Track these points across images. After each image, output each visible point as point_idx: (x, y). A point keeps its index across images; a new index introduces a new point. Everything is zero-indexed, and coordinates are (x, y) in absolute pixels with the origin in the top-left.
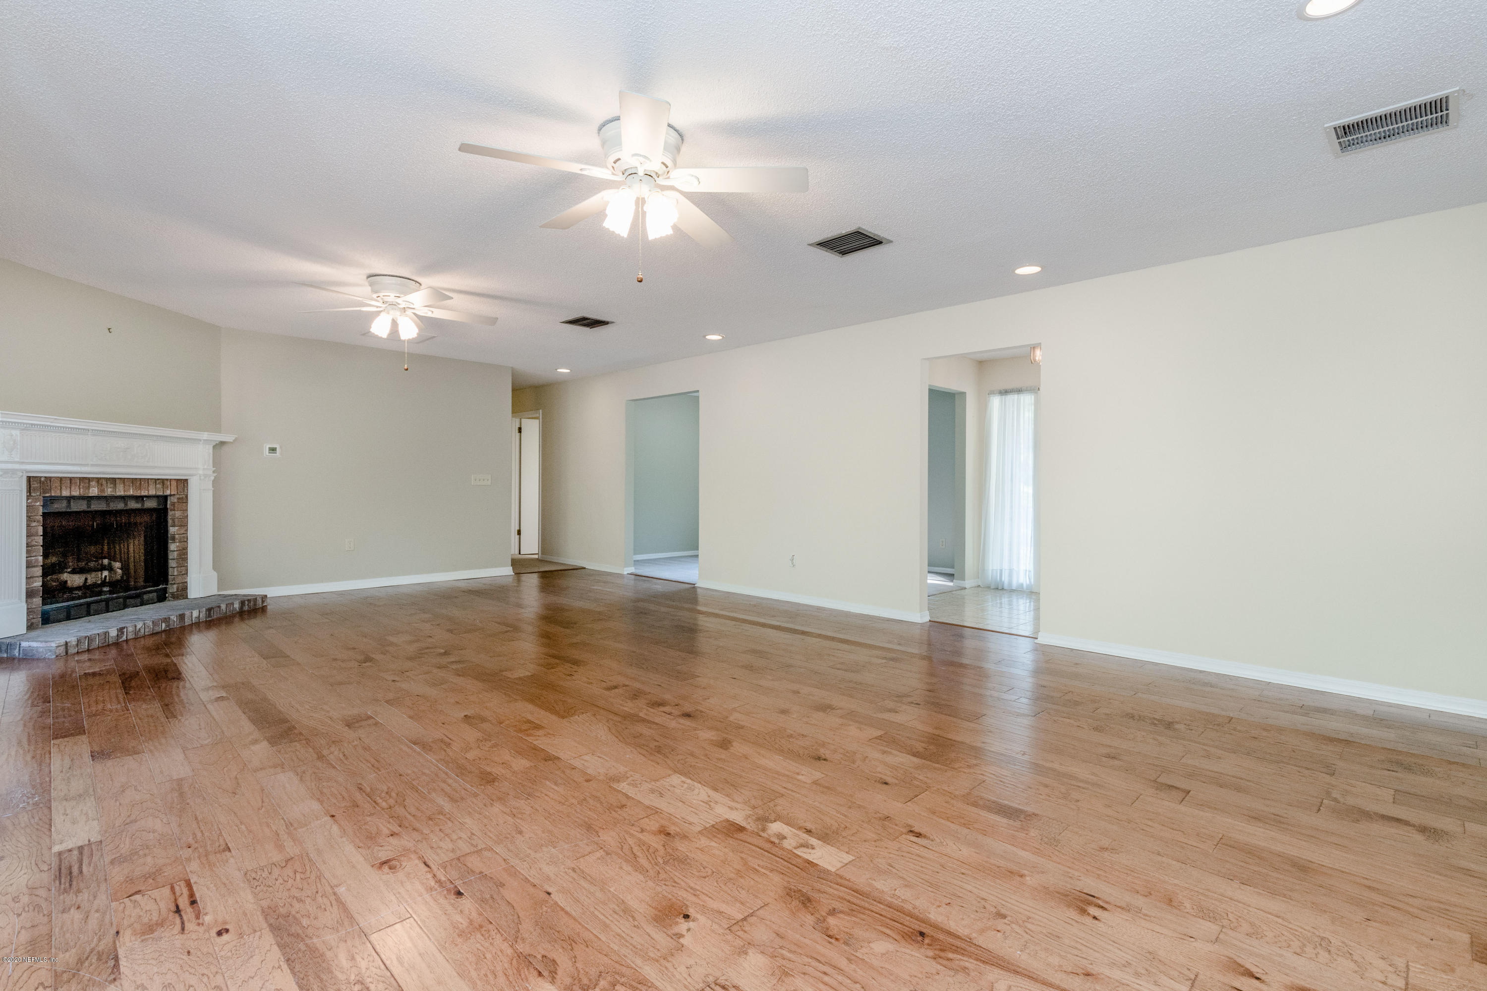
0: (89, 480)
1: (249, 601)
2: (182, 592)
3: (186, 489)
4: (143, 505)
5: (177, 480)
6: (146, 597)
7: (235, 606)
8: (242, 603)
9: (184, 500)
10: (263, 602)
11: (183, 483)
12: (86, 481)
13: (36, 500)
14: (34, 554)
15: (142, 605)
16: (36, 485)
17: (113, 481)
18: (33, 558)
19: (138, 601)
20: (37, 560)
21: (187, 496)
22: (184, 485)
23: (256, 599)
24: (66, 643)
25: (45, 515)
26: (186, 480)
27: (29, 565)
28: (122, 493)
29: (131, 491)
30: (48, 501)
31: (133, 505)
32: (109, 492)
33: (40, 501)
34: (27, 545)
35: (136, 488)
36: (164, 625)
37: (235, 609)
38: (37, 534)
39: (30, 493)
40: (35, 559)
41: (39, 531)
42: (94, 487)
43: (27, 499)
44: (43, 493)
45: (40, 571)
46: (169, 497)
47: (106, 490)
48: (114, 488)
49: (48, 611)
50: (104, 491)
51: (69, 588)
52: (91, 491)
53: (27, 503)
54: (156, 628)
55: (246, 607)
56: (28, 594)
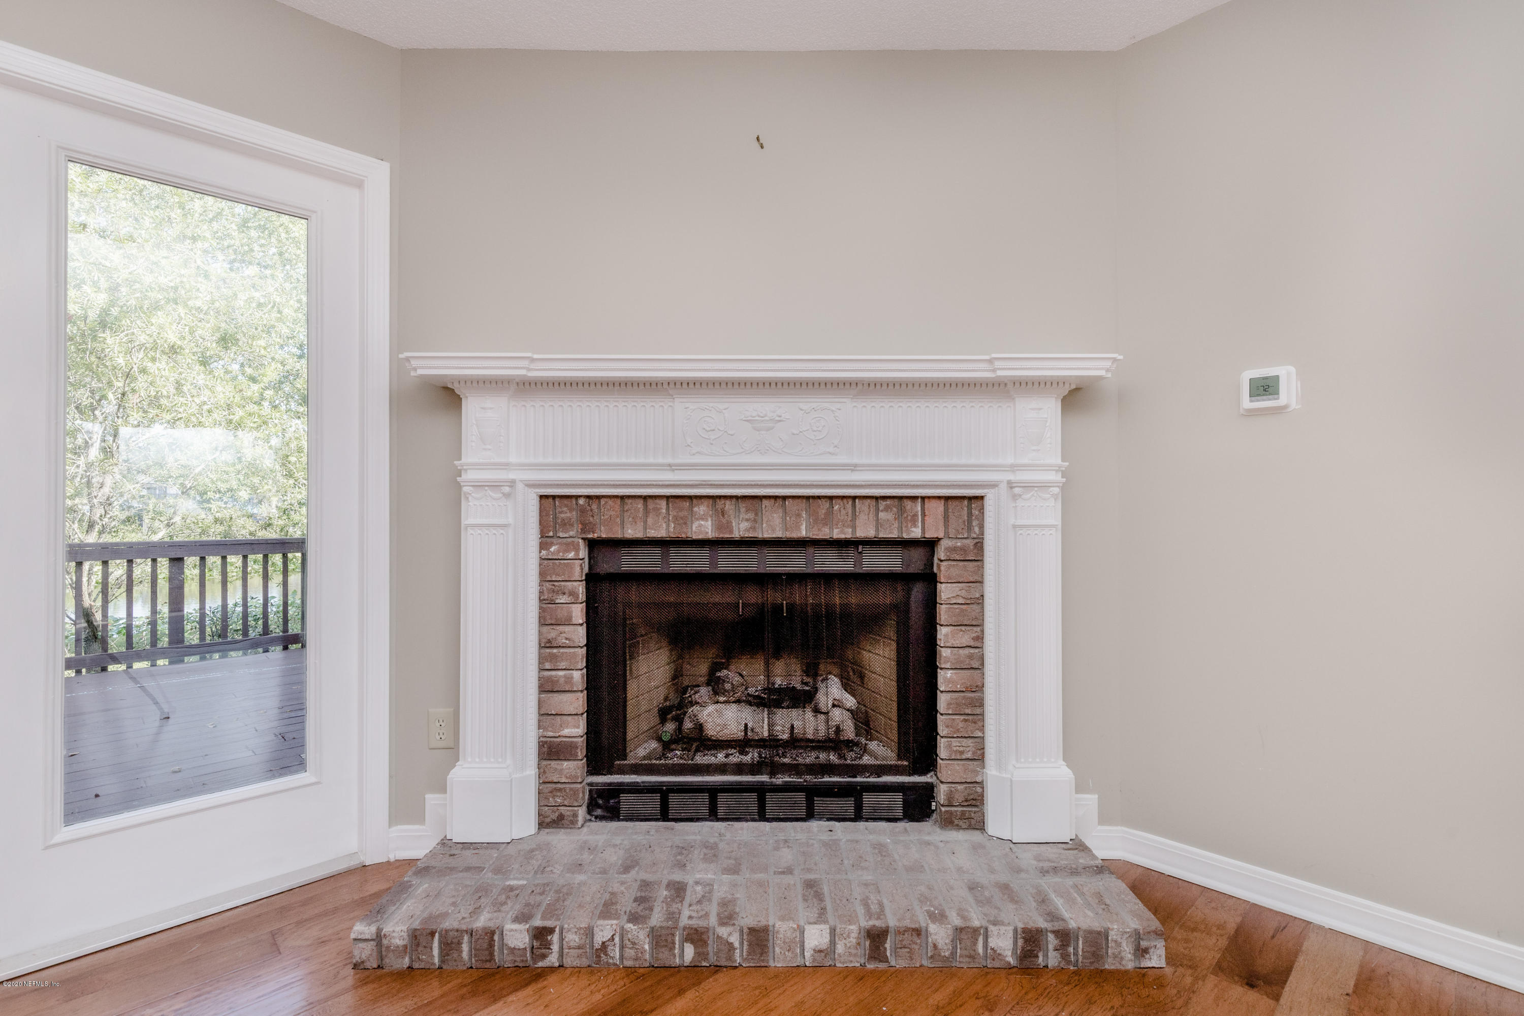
0: (691, 501)
3: (975, 523)
4: (859, 562)
5: (947, 499)
6: (868, 799)
7: (992, 943)
9: (974, 552)
12: (683, 504)
14: (563, 665)
15: (858, 817)
16: (568, 515)
18: (561, 673)
19: (849, 805)
21: (979, 546)
22: (970, 514)
25: (592, 579)
27: (547, 687)
28: (781, 532)
29: (803, 527)
31: (830, 564)
32: (740, 529)
33: (577, 550)
34: (546, 645)
35: (816, 521)
36: (689, 952)
37: (996, 955)
38: (568, 622)
39: (555, 531)
40: (565, 676)
41: (574, 614)
42: (702, 519)
43: (543, 546)
44: (583, 531)
45: (577, 702)
46: (930, 545)
47: (734, 525)
48: (755, 521)
49: (615, 791)
50: (728, 527)
51: (709, 740)
52: (694, 528)
53: (544, 552)
54: (664, 957)
55: (1051, 958)
56: (545, 749)
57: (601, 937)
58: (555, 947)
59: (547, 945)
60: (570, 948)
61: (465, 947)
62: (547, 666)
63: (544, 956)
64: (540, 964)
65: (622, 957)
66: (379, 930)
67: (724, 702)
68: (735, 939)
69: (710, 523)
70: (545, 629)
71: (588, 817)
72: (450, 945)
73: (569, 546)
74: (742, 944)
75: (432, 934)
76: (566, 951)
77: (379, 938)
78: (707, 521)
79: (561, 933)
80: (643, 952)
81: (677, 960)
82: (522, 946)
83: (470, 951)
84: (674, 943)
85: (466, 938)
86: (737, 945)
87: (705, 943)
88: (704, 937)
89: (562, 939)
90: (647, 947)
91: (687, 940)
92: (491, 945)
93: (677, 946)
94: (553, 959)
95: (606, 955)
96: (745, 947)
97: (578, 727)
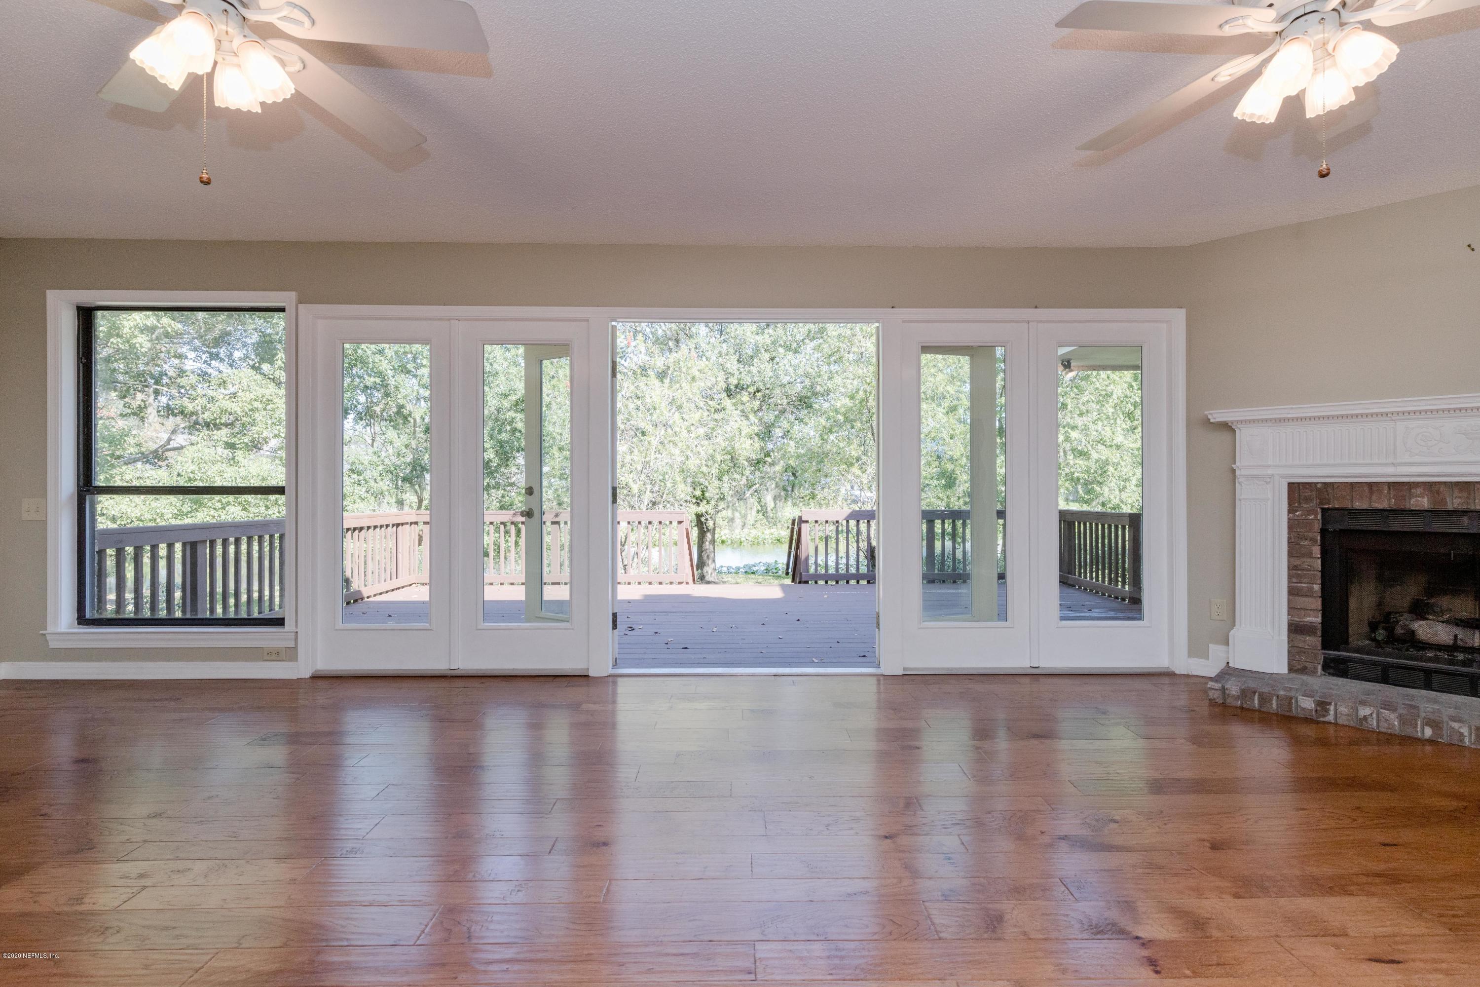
0: (1409, 485)
14: (1305, 580)
16: (1310, 494)
18: (1304, 585)
20: (1310, 589)
25: (1325, 532)
27: (1295, 593)
30: (1332, 514)
32: (1454, 503)
33: (1316, 515)
34: (1294, 568)
36: (1428, 731)
38: (1310, 555)
39: (1300, 504)
40: (1307, 587)
41: (1314, 552)
42: (1419, 497)
43: (1290, 511)
44: (1321, 503)
45: (1315, 603)
47: (1448, 500)
48: (1468, 498)
49: (1343, 660)
50: (1444, 501)
51: (1421, 642)
52: (1412, 502)
53: (1291, 515)
54: (1409, 731)
56: (1293, 628)
57: (1363, 712)
58: (1332, 712)
59: (1326, 711)
60: (1342, 714)
61: (1274, 702)
62: (1294, 580)
63: (1324, 716)
64: (1322, 719)
65: (1378, 725)
66: (1223, 687)
67: (1434, 620)
68: (1464, 731)
69: (1426, 499)
70: (1292, 560)
71: (1323, 673)
72: (1264, 699)
73: (1309, 512)
74: (1470, 734)
75: (1255, 693)
76: (1338, 716)
77: (1223, 689)
78: (1423, 497)
79: (1336, 705)
80: (1394, 725)
81: (1419, 734)
82: (1310, 708)
83: (1277, 705)
84: (1417, 725)
85: (1275, 698)
86: (1466, 734)
87: (1441, 728)
88: (1441, 725)
89: (1336, 710)
90: (1396, 723)
91: (1427, 725)
92: (1290, 703)
93: (1419, 726)
94: (1330, 718)
95: (1367, 723)
96: (1473, 736)
97: (1318, 617)
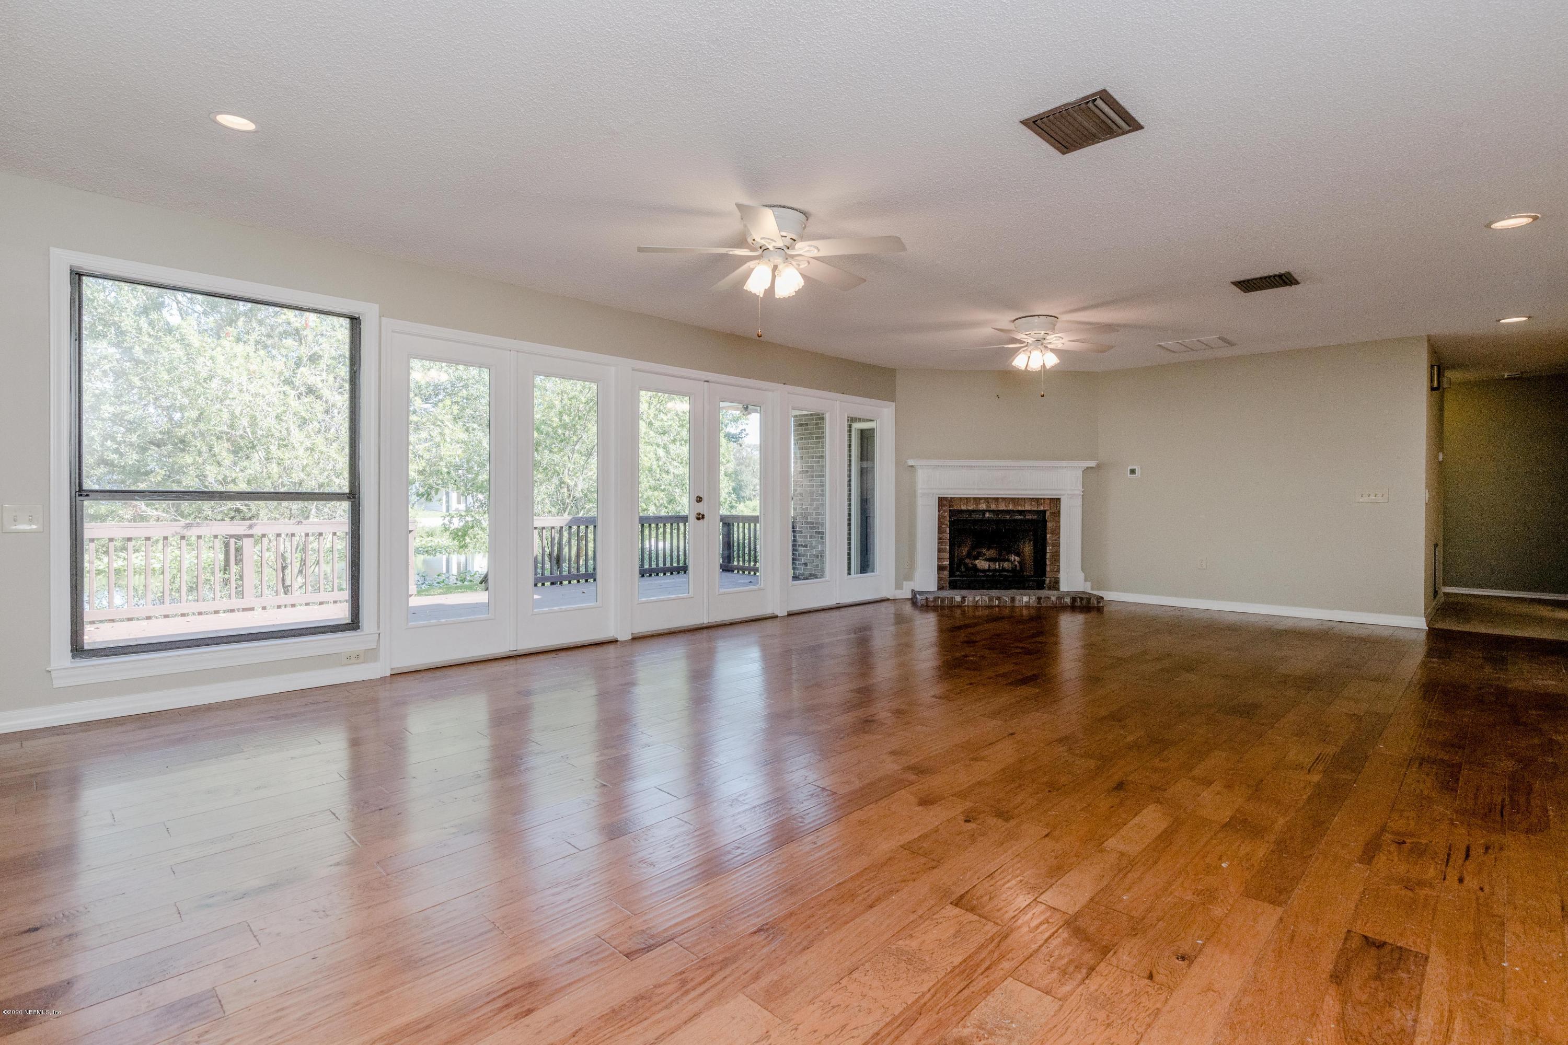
0: (980, 499)
1: (1081, 599)
2: (1055, 585)
3: (1058, 506)
4: (1025, 517)
5: (1051, 499)
8: (1074, 600)
9: (1058, 514)
10: (1098, 602)
11: (1056, 502)
12: (977, 500)
13: (945, 512)
14: (943, 545)
15: (1024, 588)
17: (997, 500)
18: (943, 547)
19: (1022, 585)
20: (946, 549)
21: (1059, 512)
22: (1057, 504)
23: (1090, 599)
24: (927, 598)
25: (950, 521)
26: (1059, 499)
27: (940, 551)
28: (1004, 508)
29: (1011, 506)
30: (953, 513)
31: (1017, 517)
32: (993, 507)
33: (948, 513)
34: (939, 539)
35: (1014, 505)
36: (997, 602)
37: (1066, 603)
38: (945, 532)
39: (942, 508)
41: (947, 531)
43: (939, 511)
44: (949, 508)
45: (947, 555)
46: (1044, 512)
49: (955, 581)
50: (989, 507)
51: (978, 569)
52: (980, 507)
53: (939, 513)
54: (991, 603)
55: (1078, 603)
56: (939, 568)
57: (977, 599)
59: (965, 600)
60: (970, 601)
62: (939, 545)
63: (964, 603)
64: (963, 605)
65: (982, 604)
67: (982, 559)
68: (1007, 599)
70: (939, 535)
71: (951, 588)
78: (984, 504)
79: (968, 598)
81: (995, 604)
82: (946, 603)
90: (988, 601)
94: (966, 604)
95: (978, 603)
97: (948, 562)
